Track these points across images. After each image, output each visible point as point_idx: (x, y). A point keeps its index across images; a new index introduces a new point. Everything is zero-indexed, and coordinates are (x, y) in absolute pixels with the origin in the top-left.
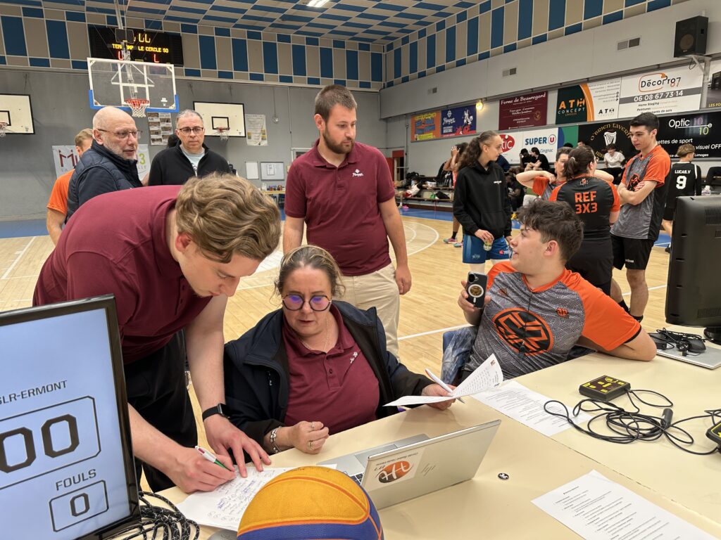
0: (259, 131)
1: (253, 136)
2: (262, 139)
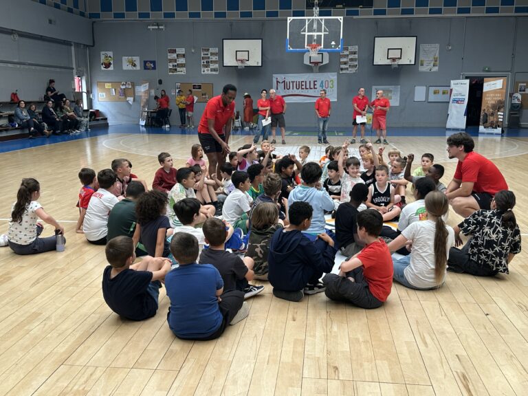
0: (432, 58)
1: (425, 63)
2: (434, 65)
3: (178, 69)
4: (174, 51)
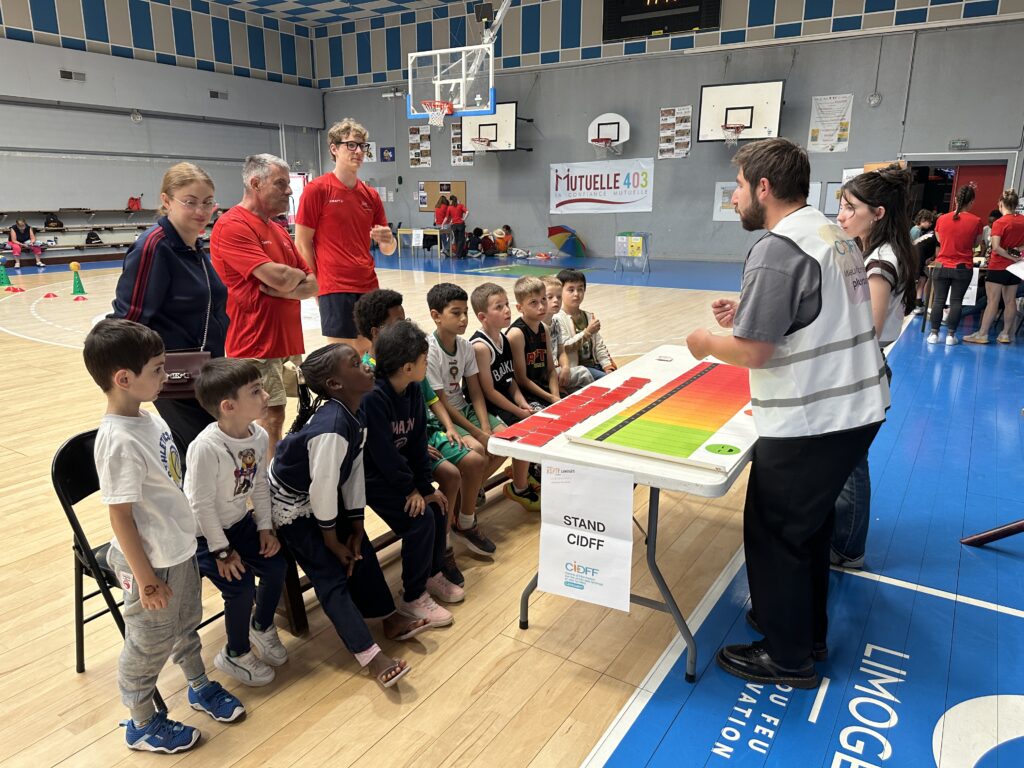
0: (835, 125)
1: (821, 136)
2: (839, 140)
3: (422, 159)
4: (416, 131)
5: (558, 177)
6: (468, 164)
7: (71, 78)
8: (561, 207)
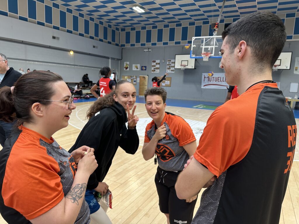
3: (156, 70)
4: (155, 62)
5: (205, 77)
6: (172, 72)
7: (55, 39)
8: (205, 86)
